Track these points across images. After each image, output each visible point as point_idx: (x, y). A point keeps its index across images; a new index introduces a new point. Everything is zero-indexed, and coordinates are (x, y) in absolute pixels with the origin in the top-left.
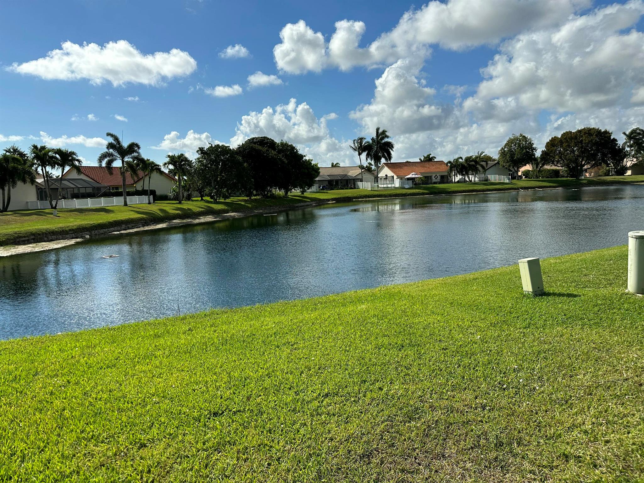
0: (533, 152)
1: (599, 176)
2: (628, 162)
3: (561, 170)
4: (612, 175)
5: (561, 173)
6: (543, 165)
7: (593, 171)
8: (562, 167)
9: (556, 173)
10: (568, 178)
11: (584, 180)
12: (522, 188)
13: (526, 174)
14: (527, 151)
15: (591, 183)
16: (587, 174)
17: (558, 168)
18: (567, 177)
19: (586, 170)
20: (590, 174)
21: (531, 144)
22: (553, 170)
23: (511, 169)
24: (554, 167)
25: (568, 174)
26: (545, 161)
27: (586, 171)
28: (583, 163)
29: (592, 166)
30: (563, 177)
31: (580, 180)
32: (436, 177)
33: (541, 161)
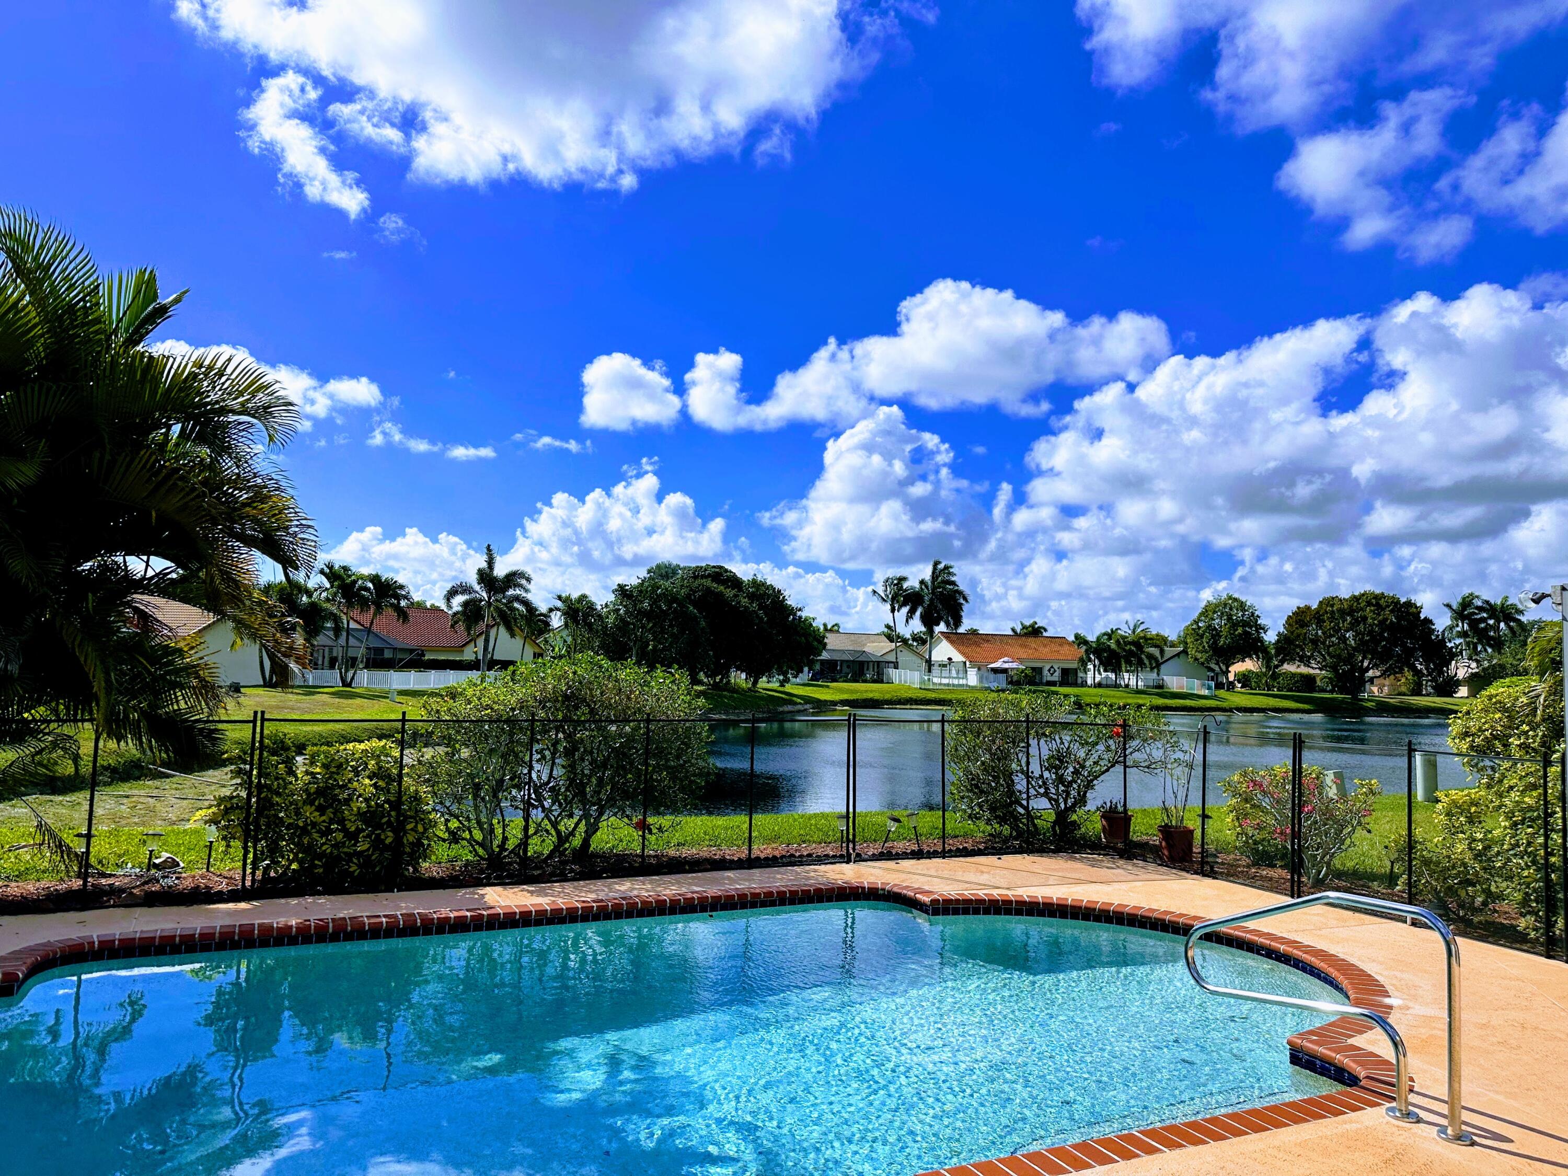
0: (1259, 633)
1: (1400, 694)
2: (1461, 669)
3: (1318, 675)
4: (1428, 695)
5: (1319, 683)
6: (1282, 662)
7: (1387, 682)
8: (1321, 669)
9: (1308, 682)
10: (1335, 695)
11: (1368, 700)
12: (1240, 709)
13: (1245, 679)
14: (1245, 632)
15: (1383, 708)
16: (1375, 689)
17: (1311, 671)
18: (1332, 692)
19: (1371, 680)
20: (1381, 690)
21: (1254, 618)
22: (1302, 676)
23: (1213, 666)
24: (1304, 670)
25: (1333, 687)
26: (1285, 655)
27: (1372, 683)
28: (1366, 664)
29: (1384, 675)
30: (1323, 690)
31: (1362, 700)
32: (1052, 671)
33: (1277, 655)
